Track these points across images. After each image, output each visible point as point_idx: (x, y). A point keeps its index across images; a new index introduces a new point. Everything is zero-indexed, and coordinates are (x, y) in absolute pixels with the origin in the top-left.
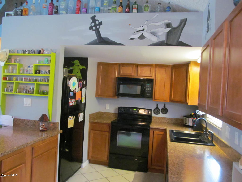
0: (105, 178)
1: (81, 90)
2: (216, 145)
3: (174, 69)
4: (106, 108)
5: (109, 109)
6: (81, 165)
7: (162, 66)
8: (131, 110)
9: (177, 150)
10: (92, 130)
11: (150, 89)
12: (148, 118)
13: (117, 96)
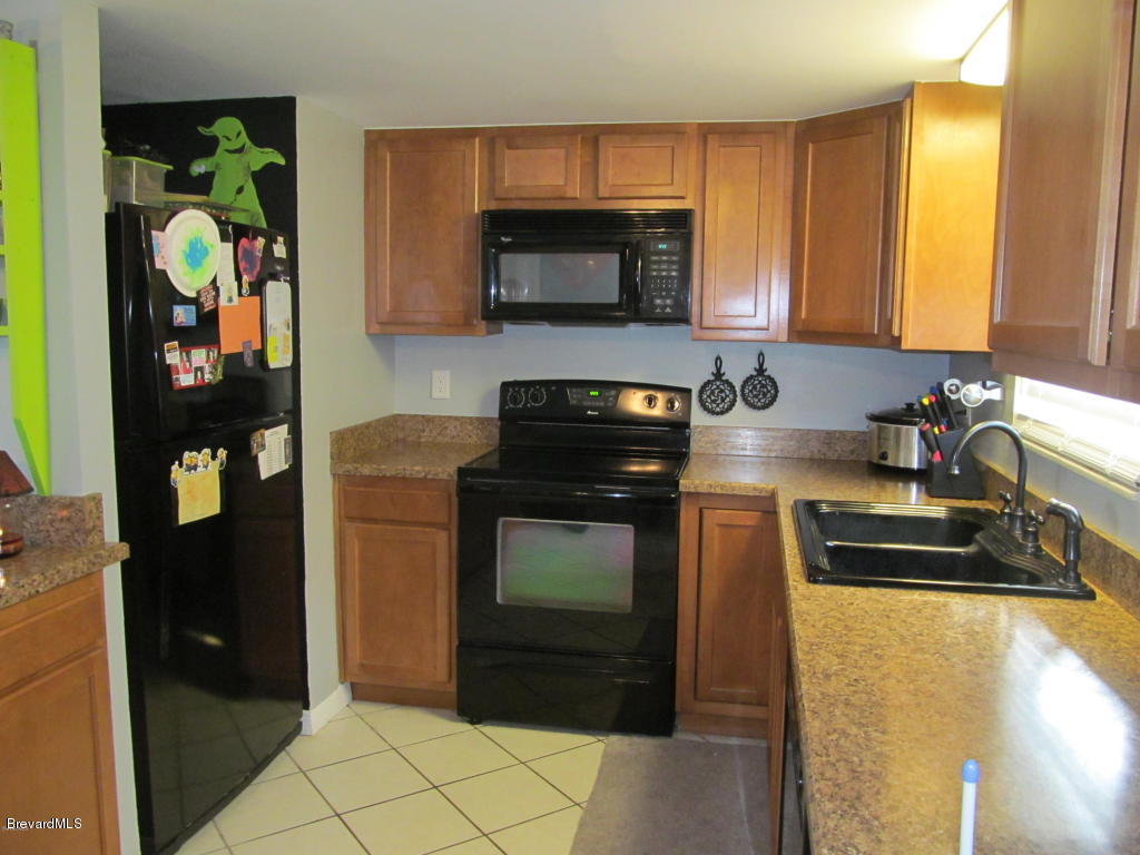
0: (435, 790)
1: (257, 289)
2: (1097, 590)
3: (810, 145)
4: (431, 395)
5: (447, 395)
6: (302, 719)
7: (734, 133)
8: (573, 396)
9: (857, 648)
10: (351, 519)
11: (674, 267)
12: (672, 440)
13: (483, 318)
